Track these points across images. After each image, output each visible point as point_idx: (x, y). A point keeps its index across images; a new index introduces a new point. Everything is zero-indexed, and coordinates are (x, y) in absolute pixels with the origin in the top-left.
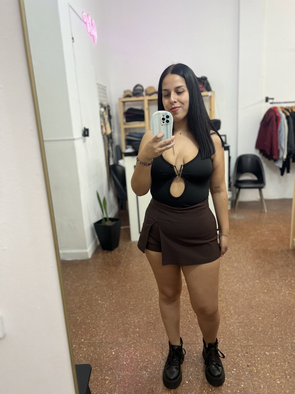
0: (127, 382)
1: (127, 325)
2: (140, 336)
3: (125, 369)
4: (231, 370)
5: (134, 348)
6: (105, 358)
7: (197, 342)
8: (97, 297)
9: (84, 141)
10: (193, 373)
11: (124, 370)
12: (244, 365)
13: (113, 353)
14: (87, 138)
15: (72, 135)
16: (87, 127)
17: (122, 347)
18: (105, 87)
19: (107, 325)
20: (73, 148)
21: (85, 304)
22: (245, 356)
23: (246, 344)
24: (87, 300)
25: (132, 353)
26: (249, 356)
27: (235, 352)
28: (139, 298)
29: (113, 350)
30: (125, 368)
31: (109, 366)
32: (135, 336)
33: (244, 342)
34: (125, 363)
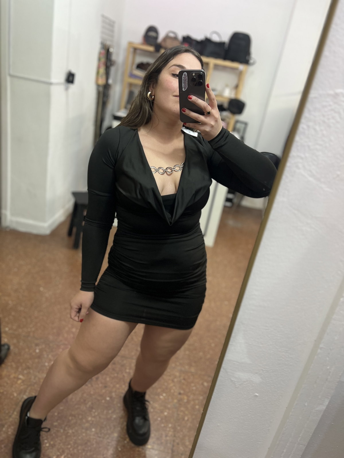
6: (25, 354)
8: (40, 282)
9: (67, 89)
11: (43, 372)
14: (71, 86)
15: (49, 77)
16: (73, 71)
17: (50, 346)
18: (114, 22)
19: (41, 317)
20: (48, 96)
21: (23, 288)
22: (181, 382)
24: (27, 283)
26: (185, 383)
29: (38, 346)
31: (28, 364)
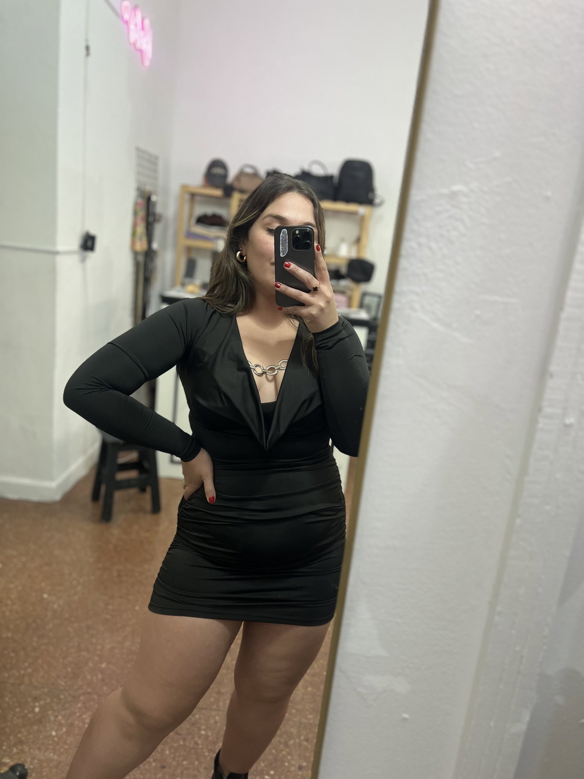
0: (45, 774)
1: (85, 654)
2: (103, 680)
3: (51, 747)
4: (265, 772)
5: (84, 703)
6: (15, 718)
7: (215, 707)
8: (43, 585)
9: (83, 260)
10: (185, 772)
11: (47, 749)
12: (294, 766)
13: (37, 710)
14: (90, 255)
15: (54, 243)
16: (93, 232)
17: (60, 699)
18: (156, 158)
19: (43, 647)
20: (53, 271)
21: (13, 596)
22: (300, 745)
23: (311, 721)
24: (20, 588)
25: (75, 713)
26: (309, 746)
27: (285, 736)
28: (131, 598)
29: (38, 702)
30: (50, 744)
31: (19, 735)
32: (95, 678)
33: (310, 717)
34: (54, 733)
